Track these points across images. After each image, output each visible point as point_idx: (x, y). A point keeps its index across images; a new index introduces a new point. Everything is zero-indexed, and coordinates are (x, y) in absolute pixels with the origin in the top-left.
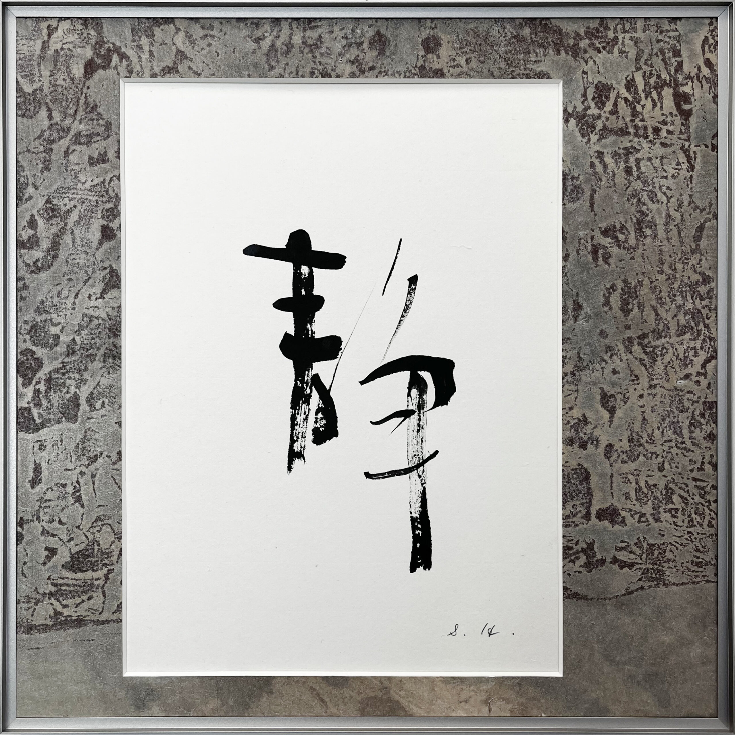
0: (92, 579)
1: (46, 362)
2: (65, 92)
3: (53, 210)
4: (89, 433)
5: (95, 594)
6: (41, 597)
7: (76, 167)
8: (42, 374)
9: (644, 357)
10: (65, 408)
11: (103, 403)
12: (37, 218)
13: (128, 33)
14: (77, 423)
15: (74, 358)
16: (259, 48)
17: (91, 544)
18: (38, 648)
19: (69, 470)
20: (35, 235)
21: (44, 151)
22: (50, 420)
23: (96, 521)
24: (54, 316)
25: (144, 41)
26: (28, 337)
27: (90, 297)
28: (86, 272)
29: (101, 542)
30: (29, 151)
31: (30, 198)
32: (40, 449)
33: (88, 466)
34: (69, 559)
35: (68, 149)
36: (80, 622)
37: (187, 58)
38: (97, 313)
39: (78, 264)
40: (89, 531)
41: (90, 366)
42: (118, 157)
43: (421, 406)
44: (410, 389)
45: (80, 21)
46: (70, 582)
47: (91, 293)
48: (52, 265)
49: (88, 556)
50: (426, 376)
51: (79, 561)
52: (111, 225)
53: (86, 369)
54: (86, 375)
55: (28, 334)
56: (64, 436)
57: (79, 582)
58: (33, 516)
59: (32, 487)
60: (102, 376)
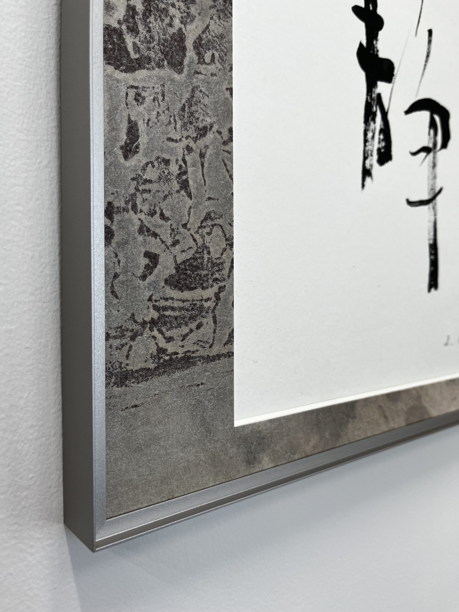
0: (202, 300)
4: (198, 93)
5: (204, 321)
6: (139, 327)
10: (167, 46)
11: (213, 56)
14: (183, 75)
17: (200, 250)
18: (136, 406)
19: (173, 140)
22: (149, 59)
23: (205, 219)
29: (212, 250)
32: (136, 100)
33: (195, 140)
34: (174, 271)
36: (188, 360)
40: (197, 232)
46: (176, 304)
49: (197, 268)
51: (186, 274)
54: (193, 9)
56: (166, 89)
57: (187, 305)
58: (127, 203)
59: (126, 157)
60: (212, 18)
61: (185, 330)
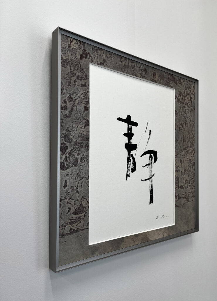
0: (81, 216)
1: (69, 148)
2: (74, 62)
3: (71, 99)
4: (81, 170)
5: (81, 221)
6: (66, 224)
7: (77, 86)
8: (68, 151)
9: (186, 152)
10: (74, 162)
11: (85, 161)
12: (66, 100)
13: (92, 49)
14: (77, 167)
15: (76, 147)
16: (122, 64)
17: (81, 205)
18: (65, 242)
19: (75, 182)
20: (66, 106)
21: (69, 79)
22: (70, 166)
23: (82, 198)
24: (71, 132)
25: (96, 53)
26: (63, 139)
27: (81, 127)
28: (80, 120)
29: (84, 204)
30: (64, 78)
31: (64, 93)
32: (67, 175)
33: (80, 181)
34: (74, 211)
35: (75, 80)
36: (77, 231)
37: (106, 62)
38: (83, 133)
39: (78, 117)
40: (80, 201)
41: (81, 149)
42: (89, 86)
43: (151, 163)
44: (150, 158)
45: (79, 42)
46: (75, 218)
47: (82, 126)
48: (71, 116)
49: (80, 209)
50: (152, 155)
51: (77, 211)
52: (87, 106)
53: (80, 150)
54: (80, 152)
55: (63, 138)
56: (73, 171)
57: (77, 218)
58: (64, 198)
59: (64, 188)
60: (84, 152)
61: (77, 224)
